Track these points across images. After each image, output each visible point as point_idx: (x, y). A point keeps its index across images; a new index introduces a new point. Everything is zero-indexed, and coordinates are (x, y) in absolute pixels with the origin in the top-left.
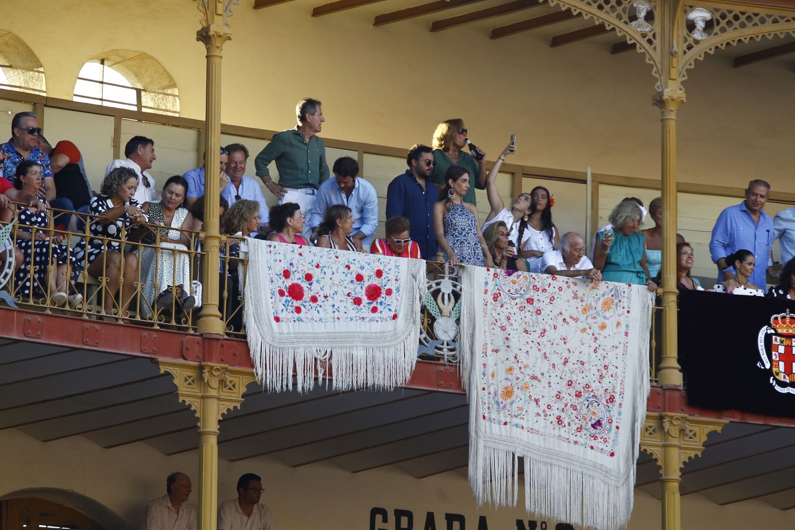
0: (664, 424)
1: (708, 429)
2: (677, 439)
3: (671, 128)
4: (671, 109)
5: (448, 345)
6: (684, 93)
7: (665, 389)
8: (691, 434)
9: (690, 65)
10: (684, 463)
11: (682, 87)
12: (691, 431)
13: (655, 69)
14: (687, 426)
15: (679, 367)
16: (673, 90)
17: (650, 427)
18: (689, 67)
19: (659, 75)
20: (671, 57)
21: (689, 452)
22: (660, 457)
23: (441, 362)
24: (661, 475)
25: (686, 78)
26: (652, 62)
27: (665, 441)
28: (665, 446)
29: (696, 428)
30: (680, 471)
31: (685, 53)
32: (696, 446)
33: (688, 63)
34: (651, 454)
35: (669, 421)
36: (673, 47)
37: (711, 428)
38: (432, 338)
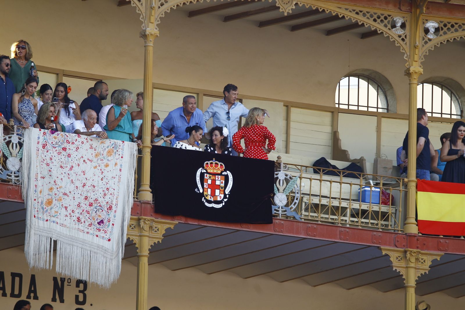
0: (140, 223)
1: (166, 226)
2: (148, 232)
3: (150, 51)
4: (150, 40)
5: (15, 173)
6: (158, 31)
7: (142, 203)
8: (156, 229)
9: (162, 15)
10: (151, 246)
11: (157, 28)
12: (156, 228)
13: (141, 16)
14: (154, 225)
15: (151, 190)
16: (152, 29)
17: (132, 225)
18: (161, 16)
19: (144, 19)
20: (151, 9)
21: (154, 240)
22: (138, 242)
23: (10, 183)
24: (137, 253)
25: (159, 22)
26: (140, 12)
27: (141, 233)
28: (140, 236)
29: (159, 226)
30: (149, 251)
31: (159, 7)
32: (158, 236)
33: (161, 14)
34: (132, 240)
35: (143, 221)
36: (152, 4)
37: (168, 226)
38: (5, 169)
